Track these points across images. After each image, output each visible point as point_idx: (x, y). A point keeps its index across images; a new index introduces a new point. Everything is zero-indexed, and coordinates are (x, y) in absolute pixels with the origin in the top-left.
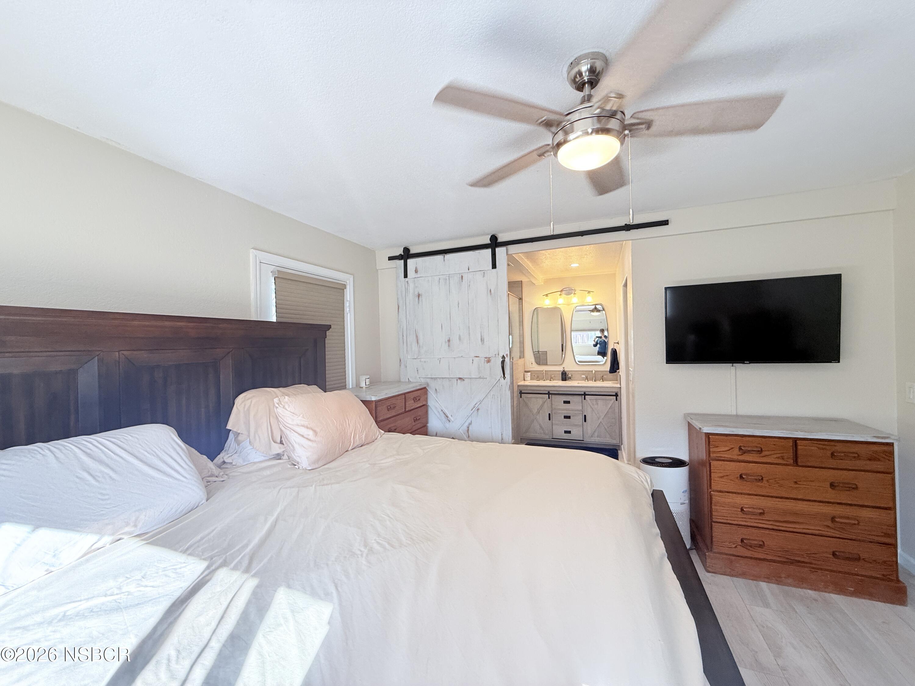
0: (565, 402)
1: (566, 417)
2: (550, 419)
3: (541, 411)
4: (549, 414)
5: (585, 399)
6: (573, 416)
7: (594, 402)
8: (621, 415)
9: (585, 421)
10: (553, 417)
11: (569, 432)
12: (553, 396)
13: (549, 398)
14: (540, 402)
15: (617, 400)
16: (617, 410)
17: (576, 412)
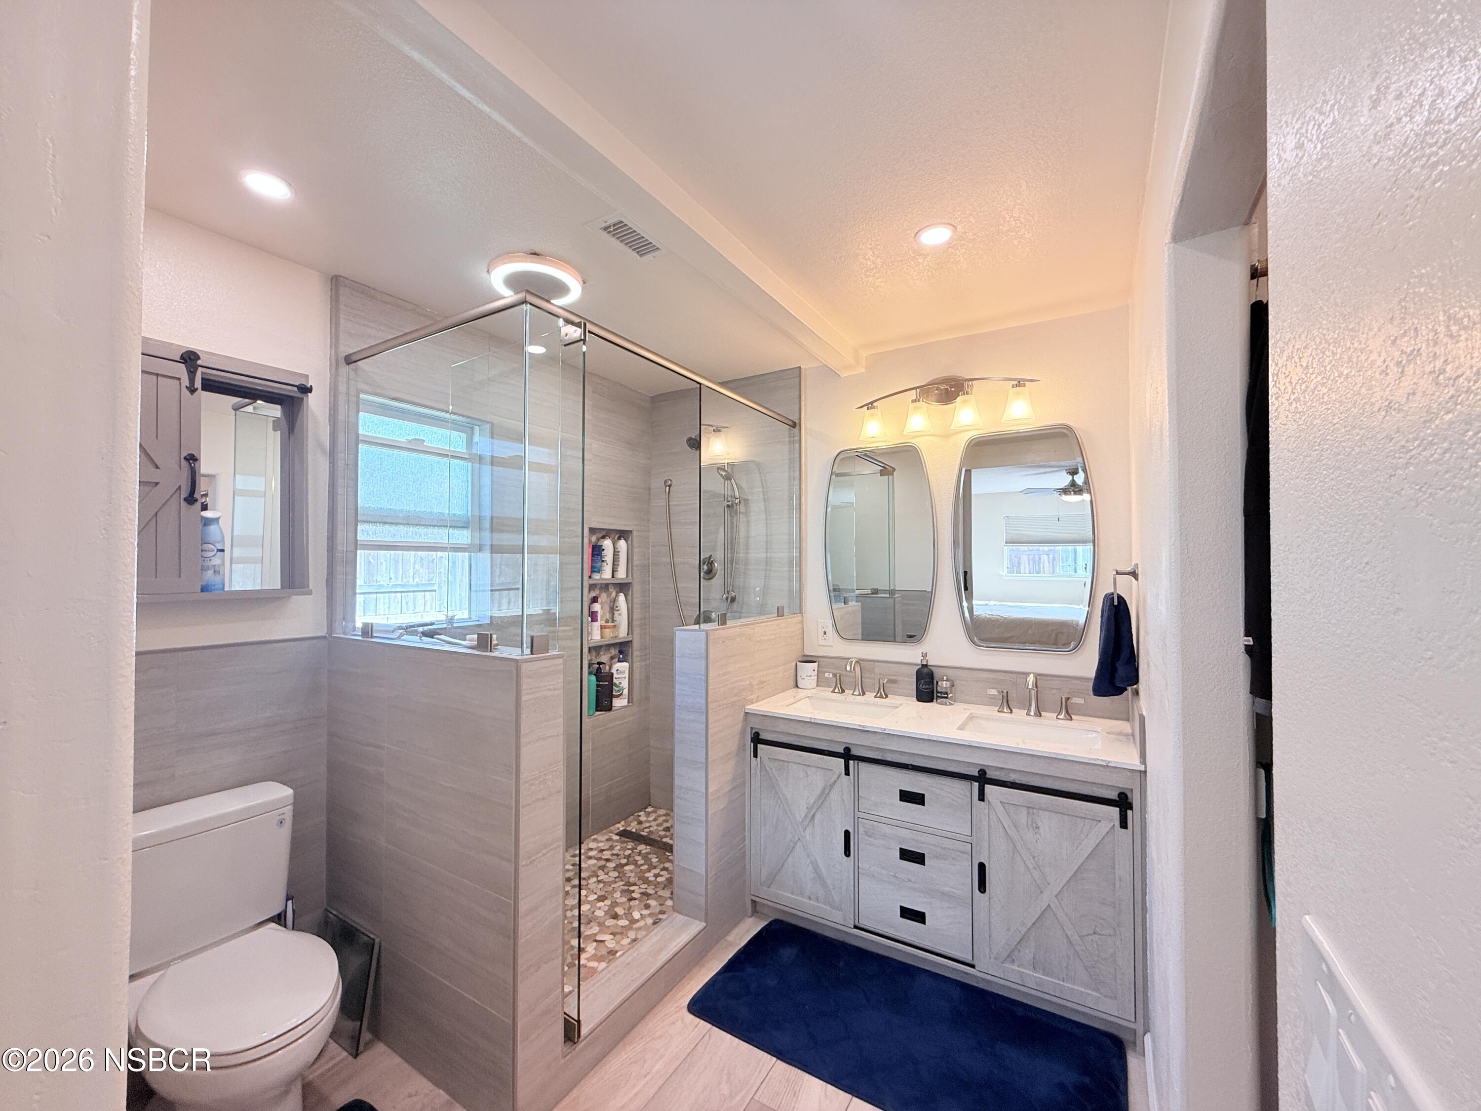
0: (907, 797)
1: (907, 855)
2: (847, 853)
3: (818, 817)
4: (847, 834)
5: (982, 798)
6: (937, 857)
7: (1023, 817)
8: (1144, 894)
9: (982, 887)
10: (861, 844)
11: (918, 917)
12: (862, 765)
13: (847, 773)
14: (818, 781)
15: (1124, 824)
16: (1123, 870)
17: (948, 843)
